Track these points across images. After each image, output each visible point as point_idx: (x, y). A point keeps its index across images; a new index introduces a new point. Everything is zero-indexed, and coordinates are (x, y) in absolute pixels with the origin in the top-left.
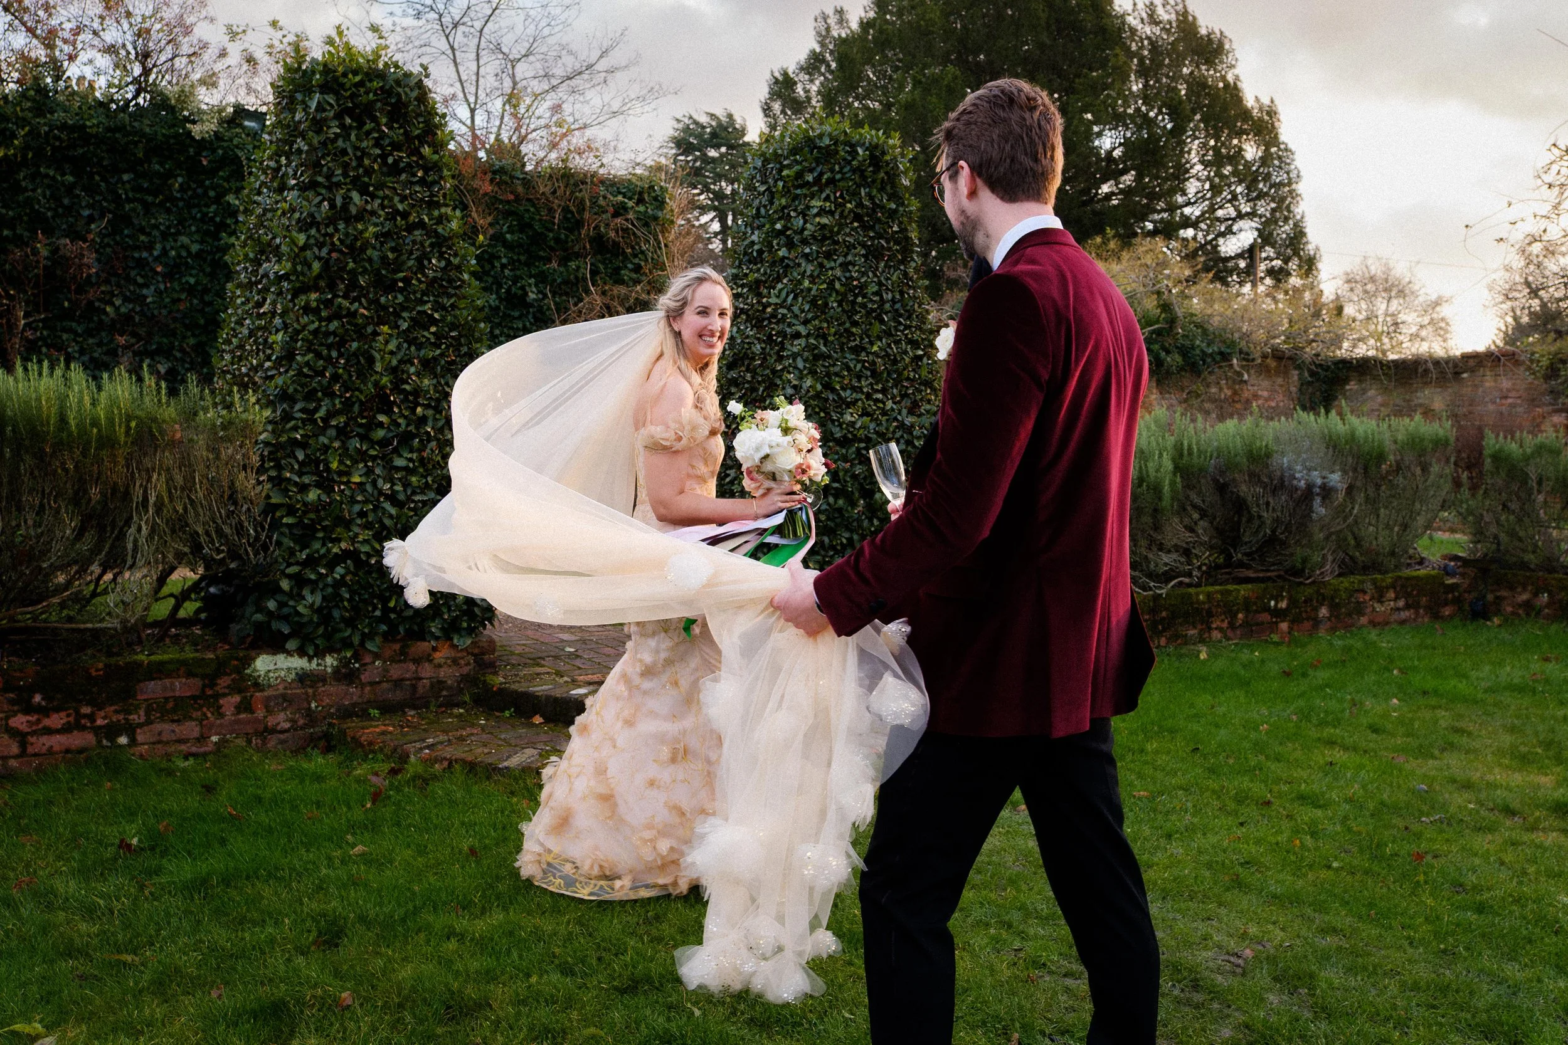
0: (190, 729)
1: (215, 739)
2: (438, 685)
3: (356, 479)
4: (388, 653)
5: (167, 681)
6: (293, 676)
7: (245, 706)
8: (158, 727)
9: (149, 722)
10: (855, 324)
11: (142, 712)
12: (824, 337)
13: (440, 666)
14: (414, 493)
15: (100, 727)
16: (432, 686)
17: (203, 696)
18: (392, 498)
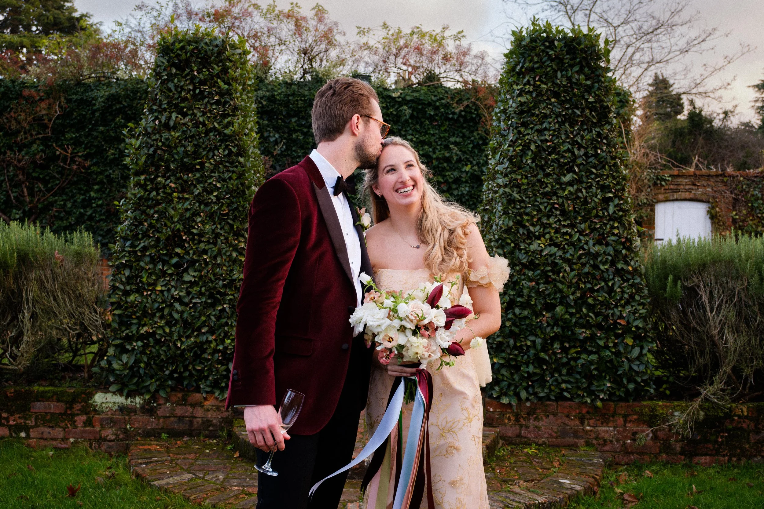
0: (58, 433)
1: (72, 440)
2: (207, 423)
3: (159, 288)
4: (174, 399)
5: (46, 403)
6: (116, 407)
7: (89, 423)
8: (41, 429)
9: (36, 426)
10: (547, 175)
11: (33, 420)
12: (518, 186)
13: (208, 410)
14: (193, 298)
15: (11, 426)
16: (203, 422)
17: (65, 413)
18: (179, 300)
